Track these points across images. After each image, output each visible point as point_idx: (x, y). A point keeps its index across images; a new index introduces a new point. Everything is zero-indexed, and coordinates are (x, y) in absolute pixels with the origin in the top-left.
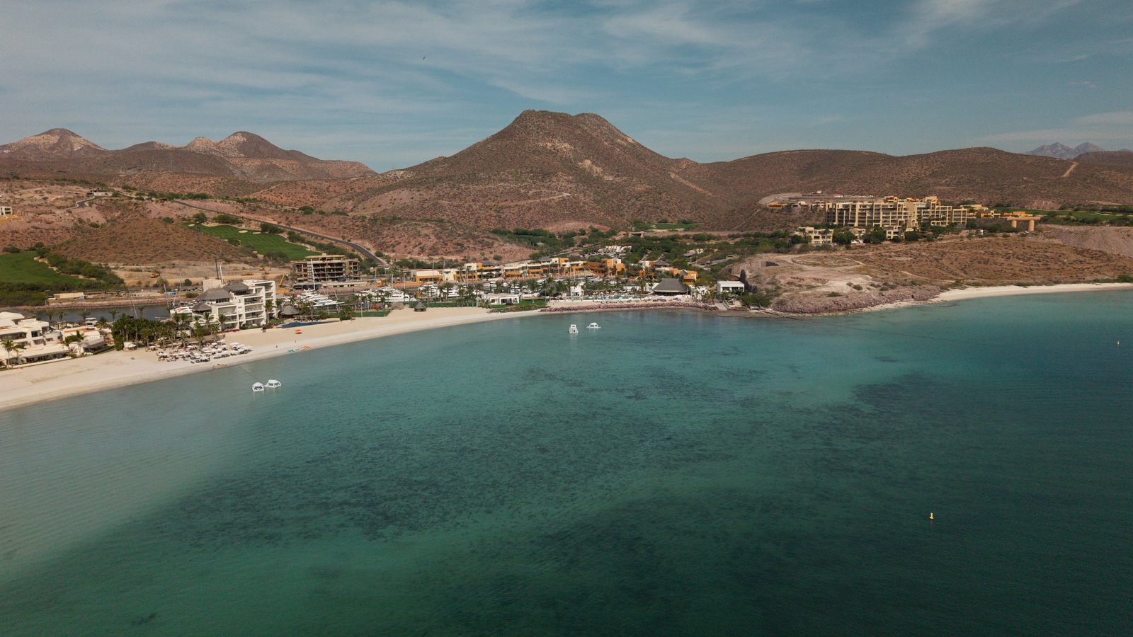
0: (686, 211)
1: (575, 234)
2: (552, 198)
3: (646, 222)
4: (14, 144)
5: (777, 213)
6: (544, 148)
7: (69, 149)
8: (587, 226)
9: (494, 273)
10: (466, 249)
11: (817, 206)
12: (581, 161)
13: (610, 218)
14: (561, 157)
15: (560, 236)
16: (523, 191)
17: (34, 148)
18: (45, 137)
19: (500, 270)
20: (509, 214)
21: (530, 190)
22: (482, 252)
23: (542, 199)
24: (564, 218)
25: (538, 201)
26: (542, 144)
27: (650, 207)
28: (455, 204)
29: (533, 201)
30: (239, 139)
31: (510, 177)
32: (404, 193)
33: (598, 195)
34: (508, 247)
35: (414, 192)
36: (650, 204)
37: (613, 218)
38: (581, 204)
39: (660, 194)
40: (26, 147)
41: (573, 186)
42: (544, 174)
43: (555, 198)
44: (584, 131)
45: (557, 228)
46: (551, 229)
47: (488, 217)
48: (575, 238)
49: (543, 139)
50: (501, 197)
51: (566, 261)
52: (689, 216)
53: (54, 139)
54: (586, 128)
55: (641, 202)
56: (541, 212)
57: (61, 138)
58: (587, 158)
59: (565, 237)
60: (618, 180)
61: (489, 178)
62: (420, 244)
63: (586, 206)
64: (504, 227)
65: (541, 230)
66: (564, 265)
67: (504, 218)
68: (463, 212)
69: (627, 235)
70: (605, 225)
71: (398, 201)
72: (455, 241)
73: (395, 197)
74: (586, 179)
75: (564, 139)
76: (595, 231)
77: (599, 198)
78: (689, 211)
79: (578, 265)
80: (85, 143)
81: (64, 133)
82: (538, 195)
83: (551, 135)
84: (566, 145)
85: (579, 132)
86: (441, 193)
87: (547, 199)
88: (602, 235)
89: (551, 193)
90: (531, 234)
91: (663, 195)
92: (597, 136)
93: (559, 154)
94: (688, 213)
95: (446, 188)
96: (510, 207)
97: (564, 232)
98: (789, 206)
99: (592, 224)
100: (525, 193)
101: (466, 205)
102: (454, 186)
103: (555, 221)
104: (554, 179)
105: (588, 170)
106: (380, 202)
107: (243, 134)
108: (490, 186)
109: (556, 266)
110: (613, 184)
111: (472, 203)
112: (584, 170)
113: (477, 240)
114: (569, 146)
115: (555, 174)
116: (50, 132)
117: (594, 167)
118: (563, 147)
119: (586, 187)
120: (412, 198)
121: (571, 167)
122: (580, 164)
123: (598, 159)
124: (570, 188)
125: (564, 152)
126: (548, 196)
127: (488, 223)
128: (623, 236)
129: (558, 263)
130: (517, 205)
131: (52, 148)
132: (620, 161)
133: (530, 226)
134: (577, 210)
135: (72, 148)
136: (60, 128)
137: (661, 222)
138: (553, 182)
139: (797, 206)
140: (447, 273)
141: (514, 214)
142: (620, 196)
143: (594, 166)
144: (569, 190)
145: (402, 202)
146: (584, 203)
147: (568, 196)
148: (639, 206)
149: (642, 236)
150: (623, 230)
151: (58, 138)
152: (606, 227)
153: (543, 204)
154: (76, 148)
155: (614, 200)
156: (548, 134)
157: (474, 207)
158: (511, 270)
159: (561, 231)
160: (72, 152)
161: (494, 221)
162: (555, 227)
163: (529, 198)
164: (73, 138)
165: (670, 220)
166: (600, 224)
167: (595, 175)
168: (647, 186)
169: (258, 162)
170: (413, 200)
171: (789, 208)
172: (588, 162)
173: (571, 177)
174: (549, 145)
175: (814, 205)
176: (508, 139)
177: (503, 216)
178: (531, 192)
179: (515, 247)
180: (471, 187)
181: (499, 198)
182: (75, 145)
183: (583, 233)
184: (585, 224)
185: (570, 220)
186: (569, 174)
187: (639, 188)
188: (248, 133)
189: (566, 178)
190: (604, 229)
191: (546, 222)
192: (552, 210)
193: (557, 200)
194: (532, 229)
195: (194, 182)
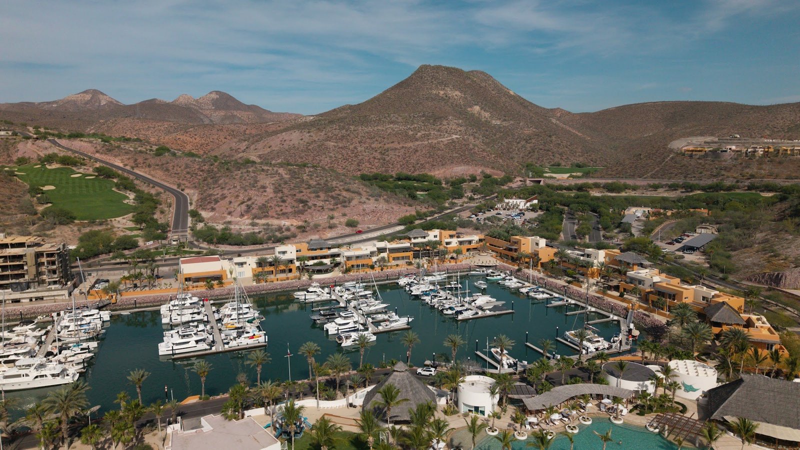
0: (578, 154)
1: (464, 181)
2: (441, 140)
3: (538, 165)
4: (61, 100)
5: (699, 158)
6: (437, 95)
7: (97, 104)
8: (478, 171)
9: (327, 261)
10: (310, 208)
11: (755, 152)
12: (471, 107)
13: (501, 161)
14: (452, 103)
15: (447, 183)
16: (411, 133)
17: (74, 103)
18: (82, 95)
19: (338, 255)
20: (394, 157)
21: (419, 132)
22: (331, 213)
23: (430, 141)
24: (452, 160)
25: (426, 142)
26: (435, 92)
27: (541, 149)
28: (341, 145)
29: (420, 143)
30: (214, 96)
31: (400, 119)
32: (294, 134)
33: (487, 138)
34: (371, 205)
35: (305, 133)
36: (541, 147)
37: (504, 161)
38: (471, 146)
39: (550, 136)
40: (68, 102)
41: (463, 129)
42: (436, 118)
43: (443, 140)
44: (472, 81)
45: (445, 172)
46: (438, 173)
47: (372, 159)
48: (464, 185)
49: (437, 88)
50: (388, 139)
51: (451, 236)
52: (581, 159)
53: (88, 97)
54: (475, 79)
55: (532, 145)
56: (428, 155)
57: (93, 96)
58: (476, 105)
59: (453, 184)
60: (504, 124)
61: (380, 120)
62: (249, 199)
63: (476, 148)
64: (387, 171)
65: (425, 176)
66: (448, 243)
67: (388, 161)
68: (347, 154)
69: (525, 181)
70: (498, 169)
71: (287, 142)
72: (299, 196)
73: (286, 138)
74: (475, 123)
75: (455, 88)
76: (487, 177)
77: (488, 141)
78: (580, 154)
79: (470, 242)
80: (110, 100)
81: (95, 93)
82: (427, 137)
83: (444, 84)
84: (457, 93)
85: (468, 82)
86: (330, 134)
87: (436, 141)
88: (496, 182)
89: (440, 135)
90: (414, 180)
91: (553, 138)
92: (485, 86)
93: (451, 101)
94: (579, 156)
95: (335, 129)
96: (396, 149)
97: (452, 178)
98: (714, 152)
99: (483, 168)
100: (413, 135)
101: (351, 147)
102: (343, 128)
103: (442, 165)
104: (445, 122)
105: (477, 115)
106: (271, 143)
107: (217, 92)
108: (379, 128)
109: (434, 244)
110: (500, 128)
111: (358, 145)
112: (473, 115)
113: (330, 194)
114: (460, 94)
115: (446, 118)
116: (86, 92)
117: (483, 113)
118: (454, 94)
119: (475, 130)
120: (302, 139)
121: (461, 112)
122: (469, 109)
123: (486, 105)
124: (460, 131)
125: (455, 99)
126: (436, 138)
127: (370, 166)
128: (520, 183)
129: (438, 239)
130: (403, 147)
131: (87, 103)
132: (506, 107)
133: (415, 170)
134: (467, 153)
135: (100, 103)
136: (93, 88)
137: (553, 165)
138: (444, 125)
139: (726, 151)
140: (241, 264)
141: (399, 156)
142: (509, 139)
143: (483, 111)
144: (459, 133)
145: (291, 143)
146: (474, 145)
147: (457, 138)
148: (529, 149)
149: (542, 183)
150: (518, 176)
151: (91, 96)
152: (499, 172)
153: (432, 147)
154: (103, 103)
155: (504, 143)
156: (441, 83)
157: (359, 149)
158: (358, 257)
159: (449, 176)
160: (99, 106)
161: (377, 165)
162: (442, 171)
163: (417, 140)
164: (101, 96)
165: (563, 164)
166: (493, 168)
167: (483, 120)
168: (534, 130)
169: (222, 113)
170: (301, 142)
171: (716, 154)
172: (477, 108)
173: (461, 121)
174: (442, 92)
175: (749, 150)
176: (405, 88)
177: (388, 158)
178: (419, 134)
179: (382, 205)
180: (360, 128)
181: (385, 140)
182: (102, 101)
183: (473, 179)
184: (476, 168)
185: (459, 163)
186: (459, 118)
187: (528, 132)
188: (220, 92)
189: (456, 121)
190: (498, 175)
191: (433, 165)
192: (439, 153)
193: (446, 142)
194: (416, 173)
195: (151, 126)
